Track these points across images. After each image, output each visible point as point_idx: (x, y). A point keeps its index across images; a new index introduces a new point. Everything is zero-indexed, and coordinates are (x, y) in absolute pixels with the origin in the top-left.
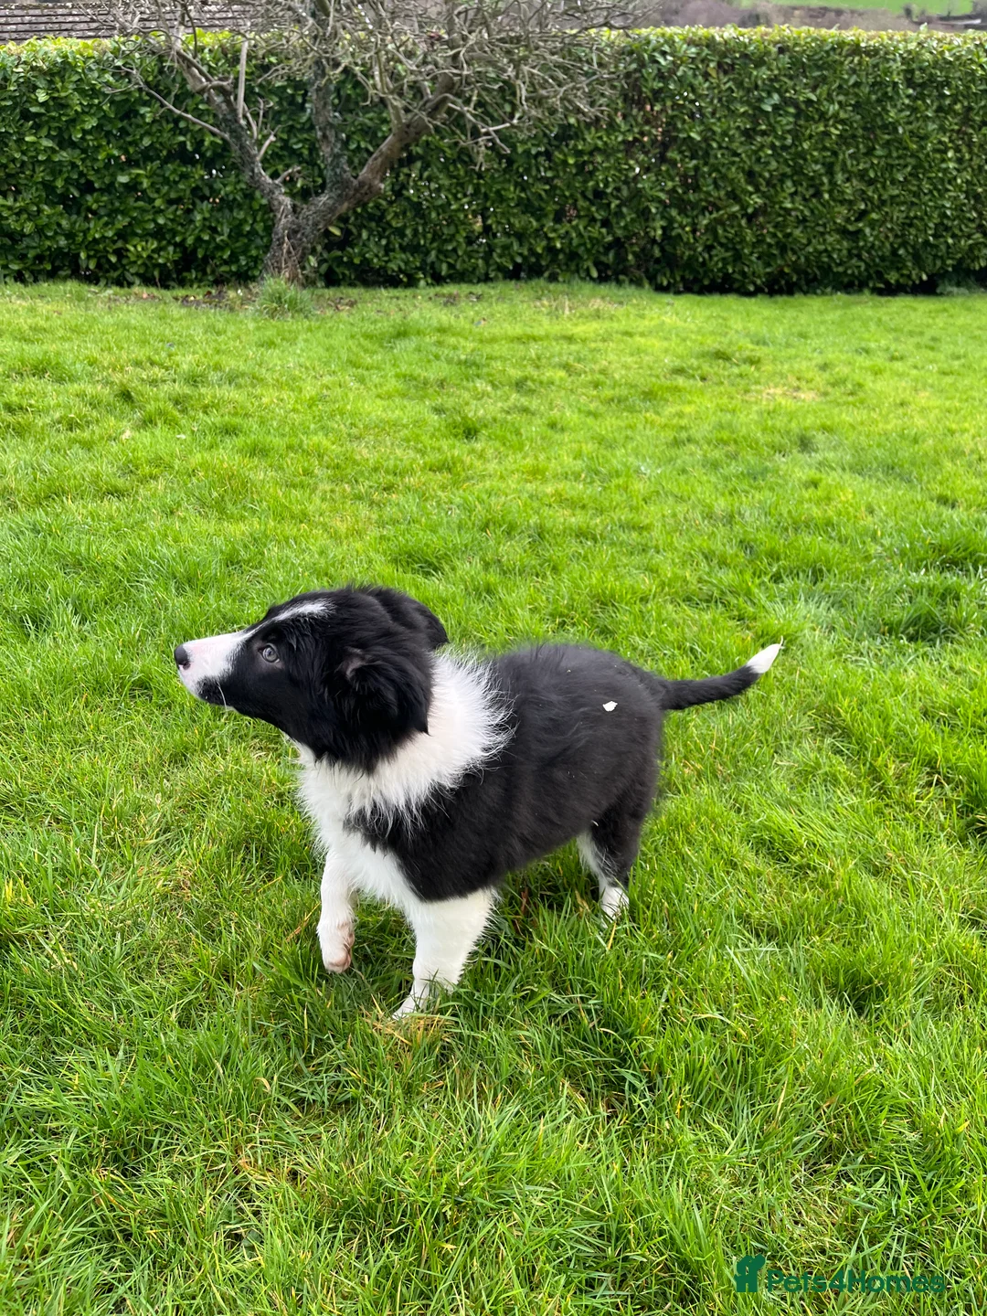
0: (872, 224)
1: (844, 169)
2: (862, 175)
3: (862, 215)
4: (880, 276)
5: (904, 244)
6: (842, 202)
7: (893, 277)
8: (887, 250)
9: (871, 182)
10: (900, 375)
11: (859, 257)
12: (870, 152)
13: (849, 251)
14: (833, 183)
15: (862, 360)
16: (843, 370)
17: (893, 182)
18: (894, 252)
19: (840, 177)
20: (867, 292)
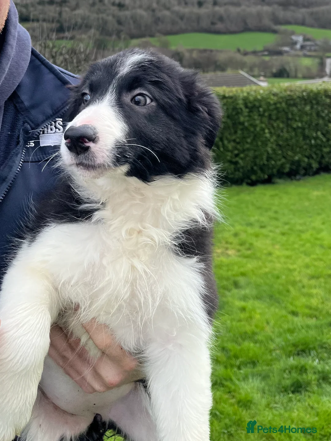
0: (242, 159)
1: (227, 139)
2: (234, 141)
3: (237, 155)
4: (249, 178)
5: (256, 165)
6: (228, 151)
7: (254, 178)
8: (249, 168)
9: (238, 143)
10: (266, 236)
11: (239, 171)
12: (236, 132)
13: (235, 169)
14: (223, 144)
15: (250, 230)
16: (243, 236)
17: (247, 143)
18: (252, 168)
19: (226, 142)
20: (244, 184)
